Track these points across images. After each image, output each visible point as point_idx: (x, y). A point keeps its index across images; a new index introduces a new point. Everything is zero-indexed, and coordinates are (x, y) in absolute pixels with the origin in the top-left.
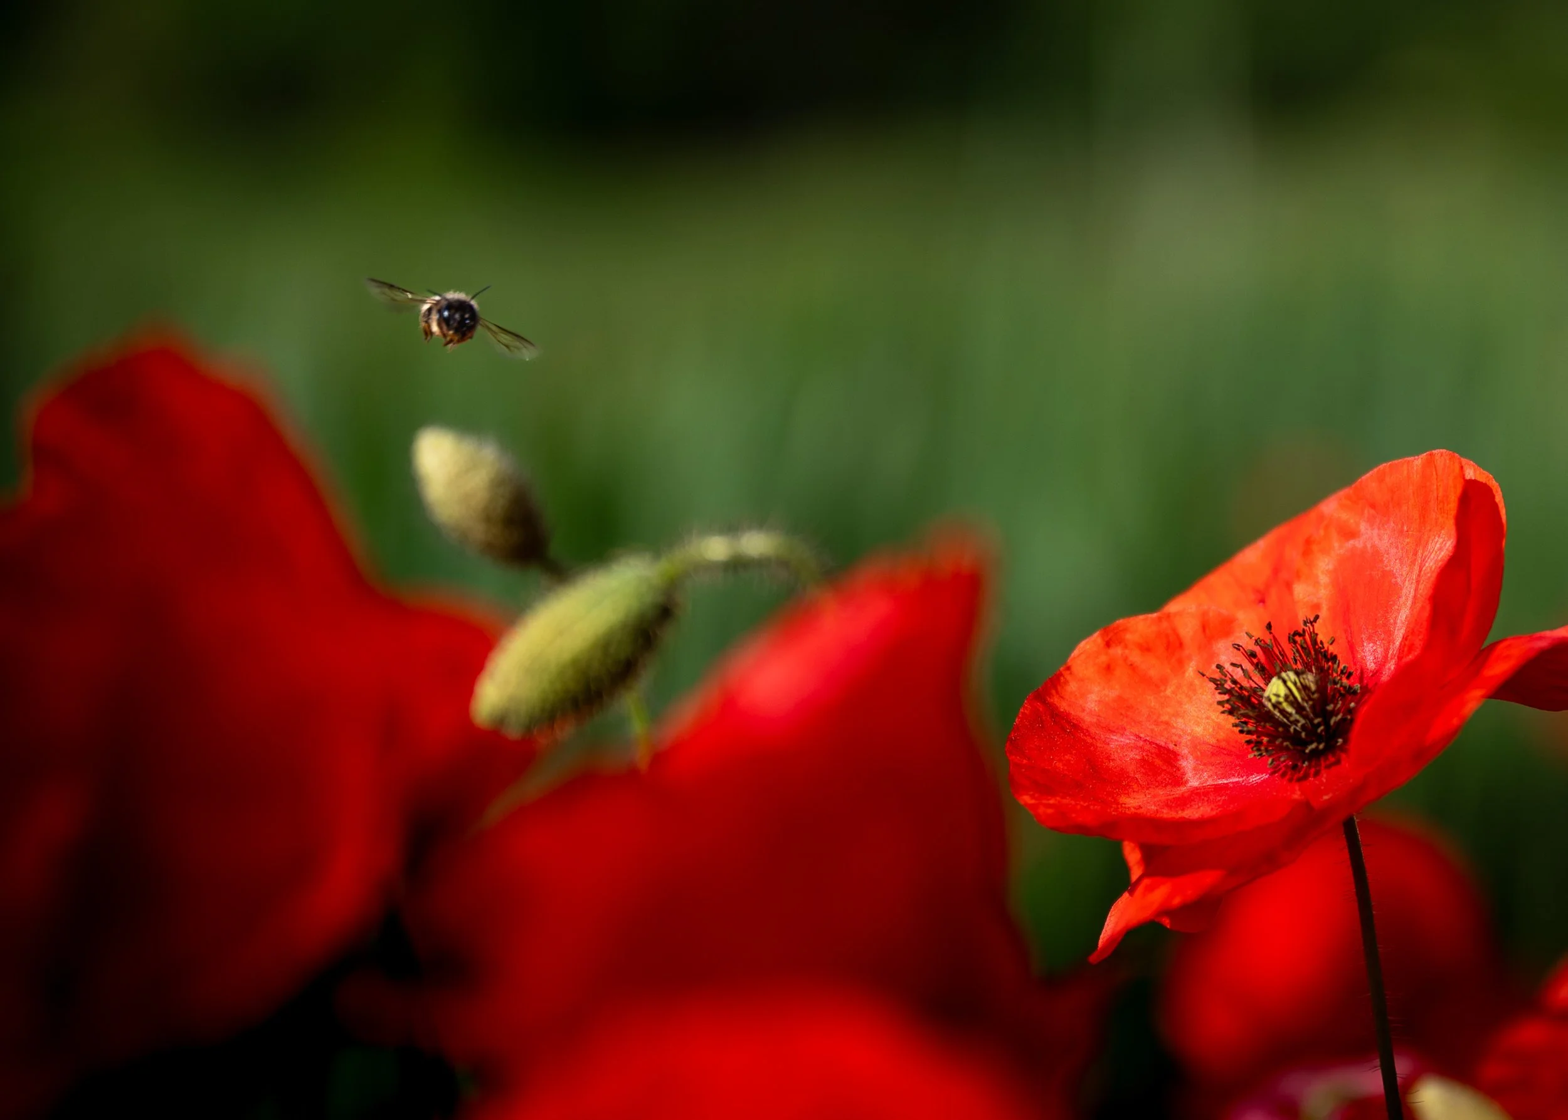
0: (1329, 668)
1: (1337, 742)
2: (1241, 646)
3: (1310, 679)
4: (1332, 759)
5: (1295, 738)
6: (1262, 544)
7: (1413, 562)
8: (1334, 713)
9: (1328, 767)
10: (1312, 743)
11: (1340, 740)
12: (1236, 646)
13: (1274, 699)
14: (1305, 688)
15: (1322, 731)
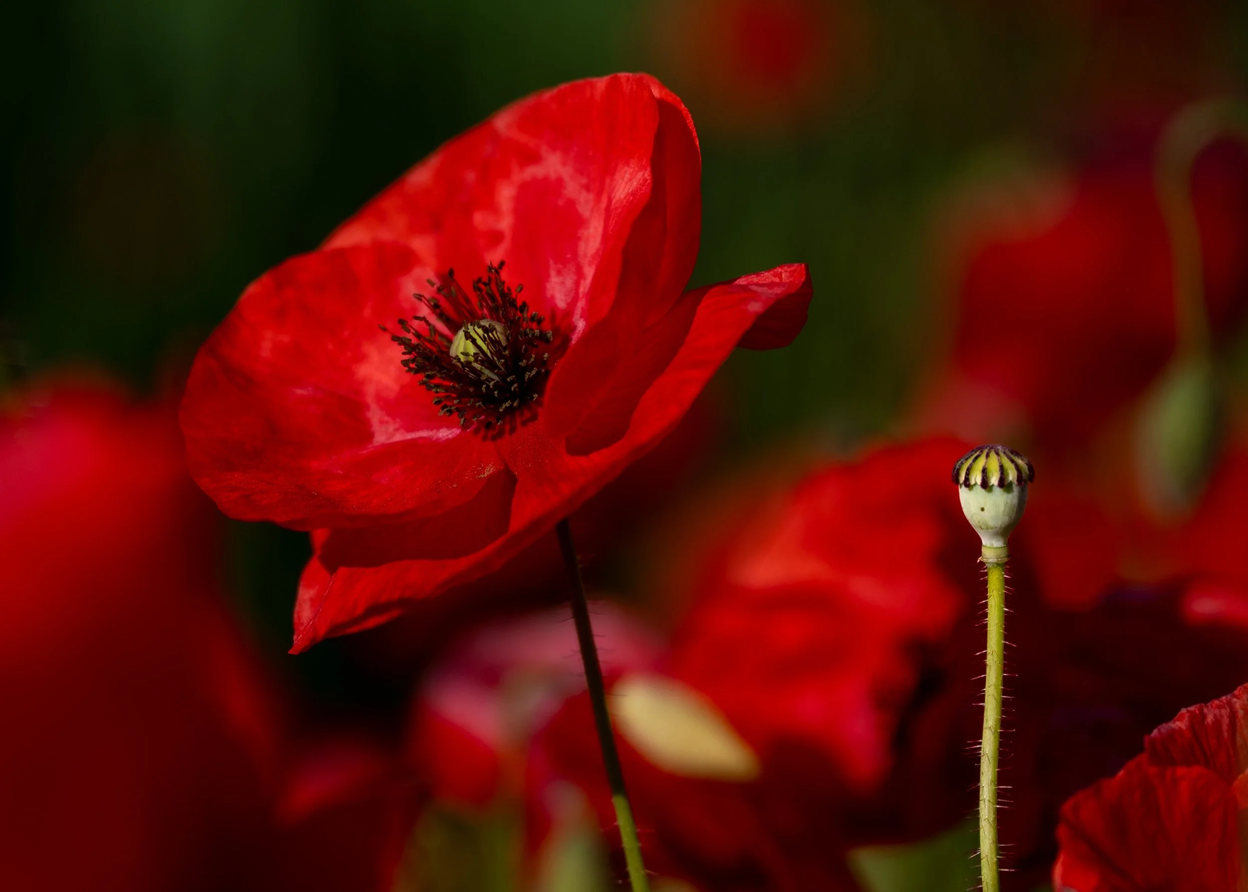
0: (519, 318)
1: (533, 398)
2: (423, 296)
3: (499, 333)
4: (527, 414)
5: (488, 398)
6: (434, 162)
7: (599, 195)
8: (529, 368)
9: (524, 423)
10: (505, 401)
11: (536, 396)
12: (418, 297)
13: (462, 358)
14: (494, 342)
15: (515, 388)
